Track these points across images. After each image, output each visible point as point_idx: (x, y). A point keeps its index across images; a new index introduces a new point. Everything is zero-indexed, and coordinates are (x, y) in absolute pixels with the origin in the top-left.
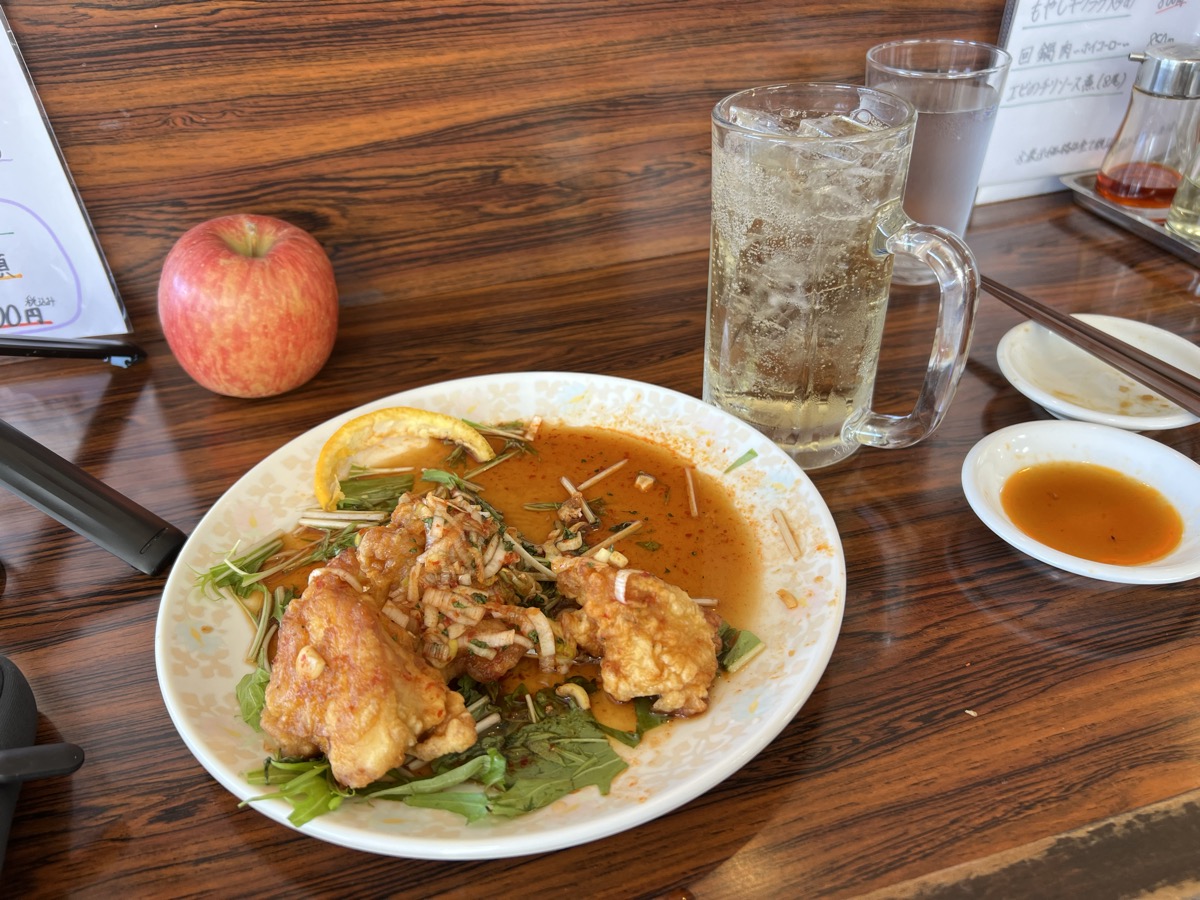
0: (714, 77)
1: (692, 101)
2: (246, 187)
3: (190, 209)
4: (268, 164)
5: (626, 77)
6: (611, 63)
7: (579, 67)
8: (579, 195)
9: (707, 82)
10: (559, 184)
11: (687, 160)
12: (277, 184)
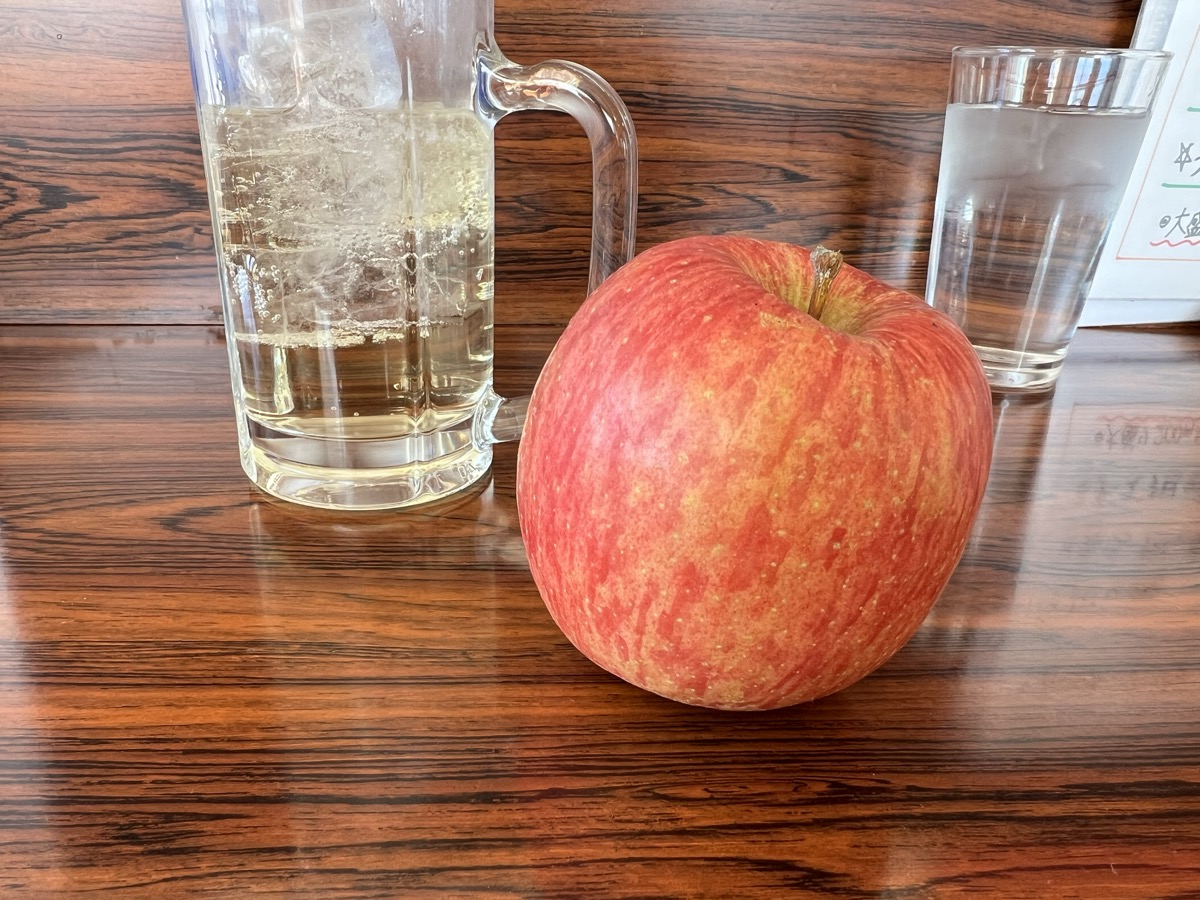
0: (742, 84)
1: (708, 112)
2: (106, 136)
3: (31, 152)
4: (136, 108)
5: (619, 64)
6: (601, 41)
7: (558, 40)
8: (543, 221)
9: (729, 89)
10: (517, 199)
11: (694, 195)
12: (145, 138)
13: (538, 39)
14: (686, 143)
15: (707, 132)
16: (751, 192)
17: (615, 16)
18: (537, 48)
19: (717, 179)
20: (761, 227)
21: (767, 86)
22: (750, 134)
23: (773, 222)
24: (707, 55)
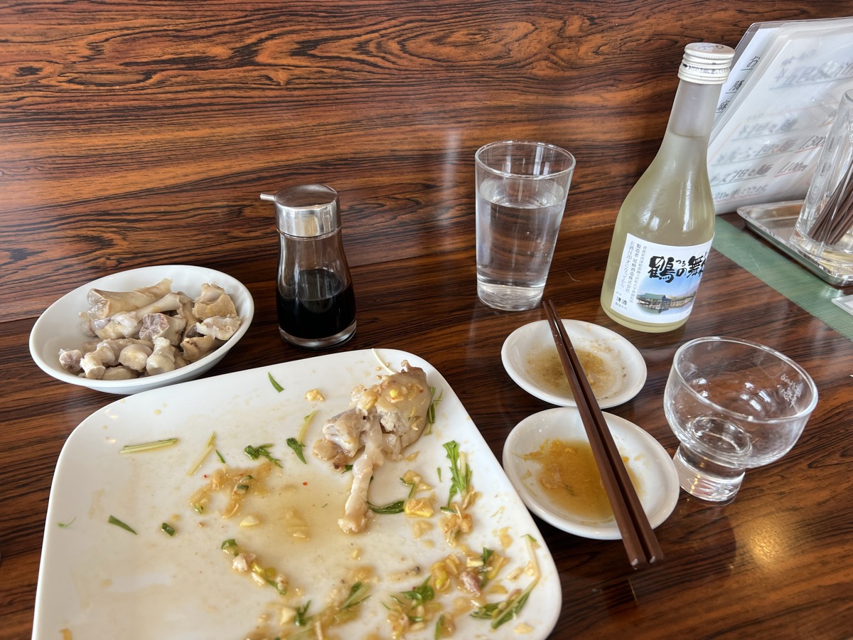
13: (289, 140)
14: (372, 179)
15: (383, 172)
16: (408, 197)
17: (328, 125)
18: (289, 145)
19: (390, 193)
20: (416, 211)
21: (410, 147)
22: (404, 170)
23: (421, 208)
24: (379, 137)
